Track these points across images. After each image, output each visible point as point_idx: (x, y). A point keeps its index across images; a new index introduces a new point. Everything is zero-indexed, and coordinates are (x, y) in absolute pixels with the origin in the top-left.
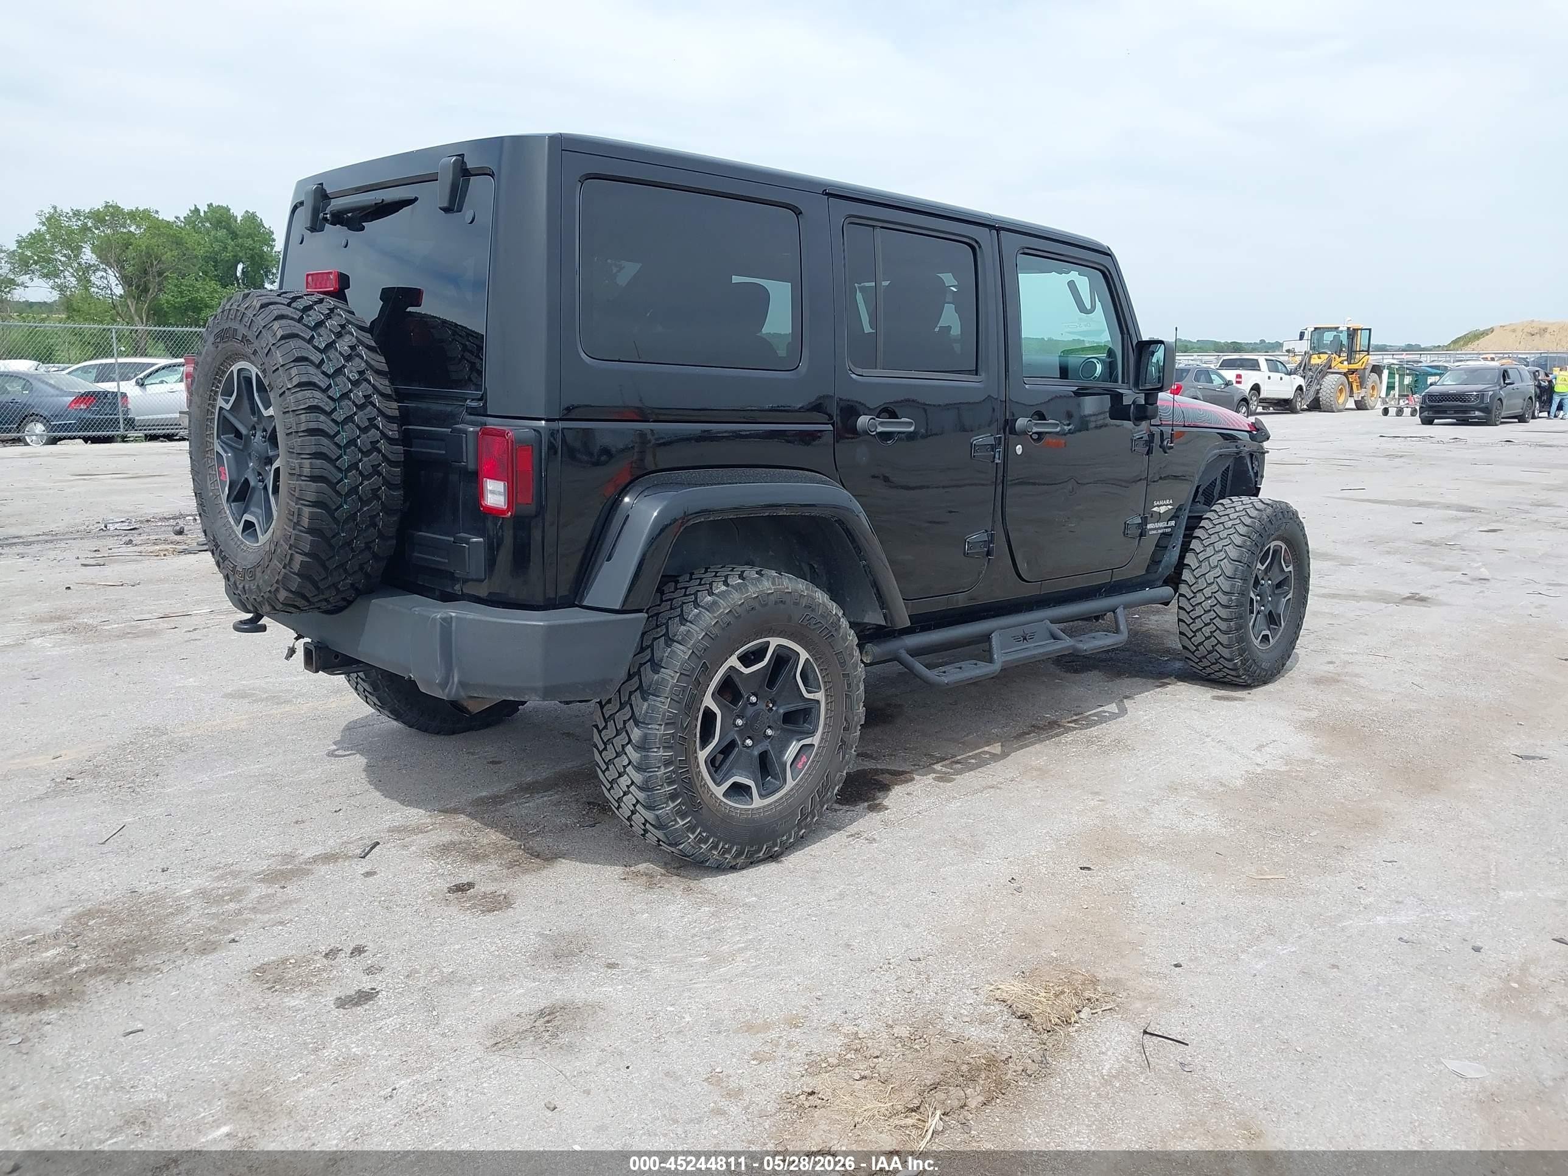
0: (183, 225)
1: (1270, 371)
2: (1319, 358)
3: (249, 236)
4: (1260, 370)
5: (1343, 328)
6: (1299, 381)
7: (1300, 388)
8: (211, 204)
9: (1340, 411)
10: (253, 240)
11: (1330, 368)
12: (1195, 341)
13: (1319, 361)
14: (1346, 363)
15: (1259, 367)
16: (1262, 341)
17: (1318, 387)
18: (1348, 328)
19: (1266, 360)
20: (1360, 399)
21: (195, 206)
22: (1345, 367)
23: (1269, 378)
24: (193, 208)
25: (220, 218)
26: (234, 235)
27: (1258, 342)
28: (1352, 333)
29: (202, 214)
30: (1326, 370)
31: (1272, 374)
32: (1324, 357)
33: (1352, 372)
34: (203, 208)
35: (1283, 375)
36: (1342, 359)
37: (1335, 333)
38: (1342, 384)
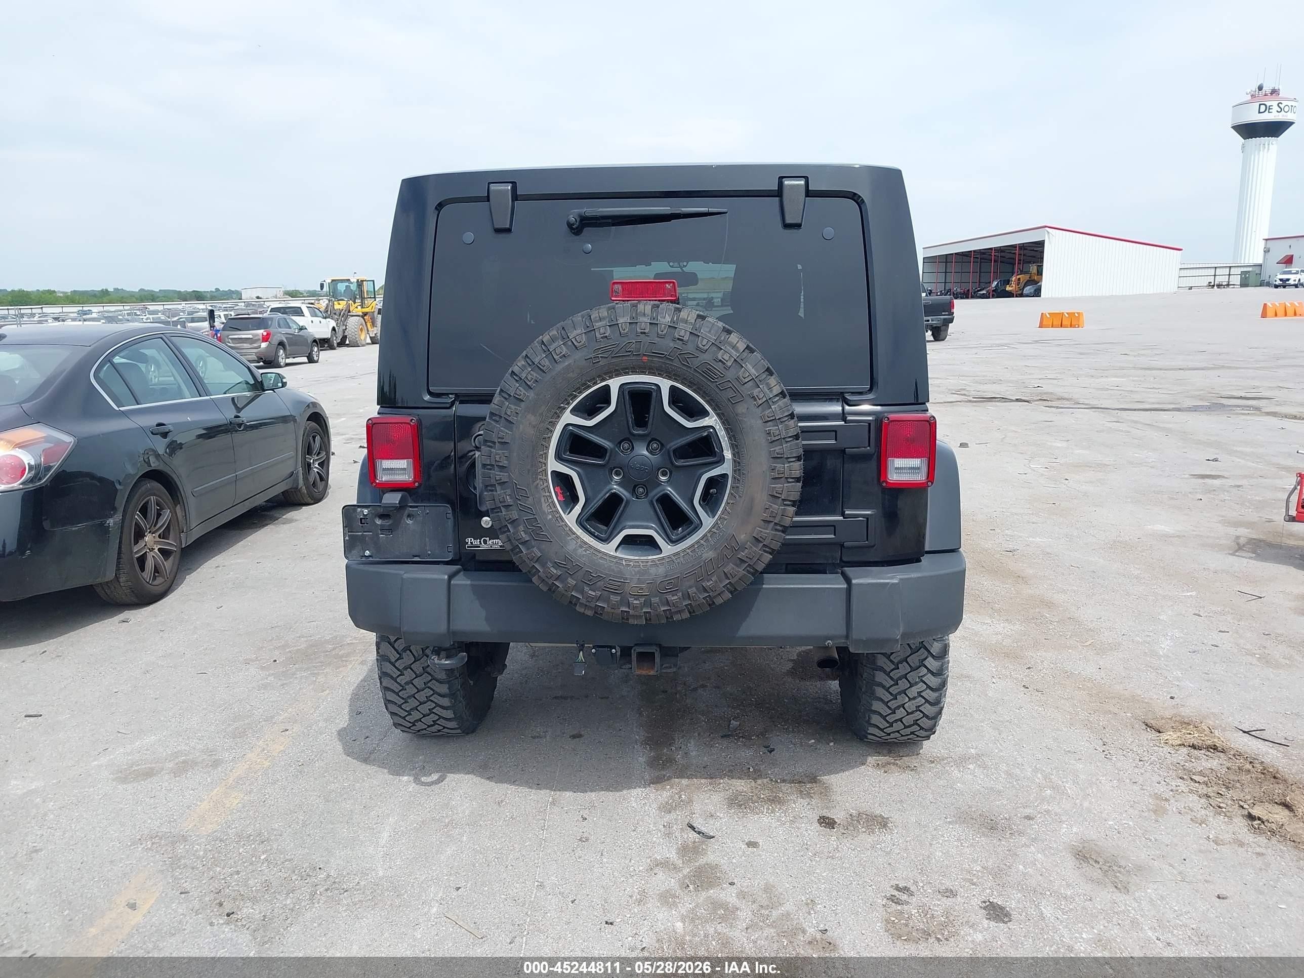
1: (312, 316)
2: (339, 304)
4: (304, 316)
5: (354, 280)
6: (332, 323)
7: (334, 329)
9: (363, 346)
11: (349, 312)
12: (158, 291)
13: (340, 307)
14: (359, 307)
15: (303, 313)
16: (217, 290)
17: (344, 328)
18: (358, 280)
19: (308, 307)
20: (374, 335)
22: (359, 311)
23: (312, 322)
27: (214, 290)
28: (360, 284)
30: (346, 314)
31: (314, 319)
32: (343, 303)
33: (365, 314)
35: (320, 319)
36: (356, 305)
37: (347, 284)
38: (362, 324)
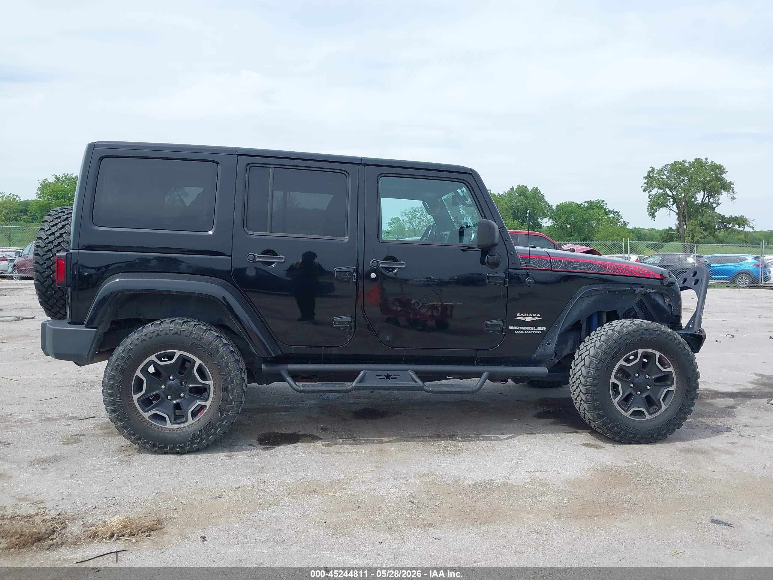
0: (506, 195)
3: (533, 198)
8: (519, 185)
10: (534, 200)
21: (512, 186)
24: (511, 188)
25: (522, 191)
26: (527, 198)
29: (515, 190)
34: (515, 187)
